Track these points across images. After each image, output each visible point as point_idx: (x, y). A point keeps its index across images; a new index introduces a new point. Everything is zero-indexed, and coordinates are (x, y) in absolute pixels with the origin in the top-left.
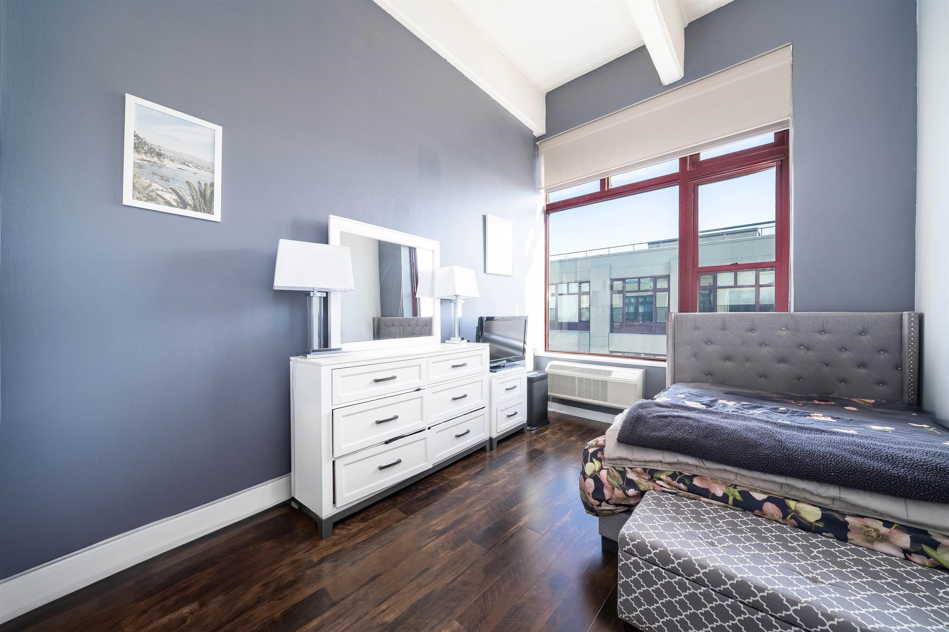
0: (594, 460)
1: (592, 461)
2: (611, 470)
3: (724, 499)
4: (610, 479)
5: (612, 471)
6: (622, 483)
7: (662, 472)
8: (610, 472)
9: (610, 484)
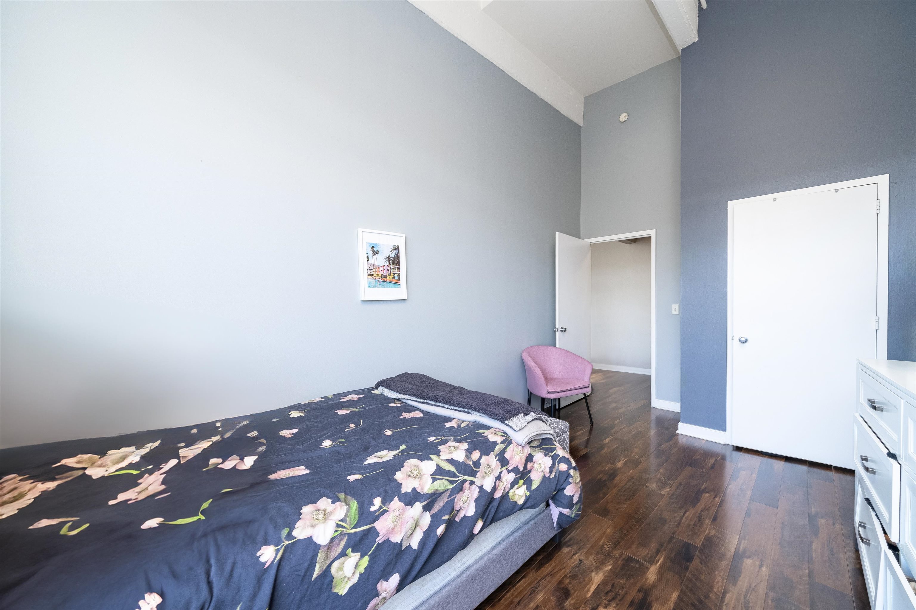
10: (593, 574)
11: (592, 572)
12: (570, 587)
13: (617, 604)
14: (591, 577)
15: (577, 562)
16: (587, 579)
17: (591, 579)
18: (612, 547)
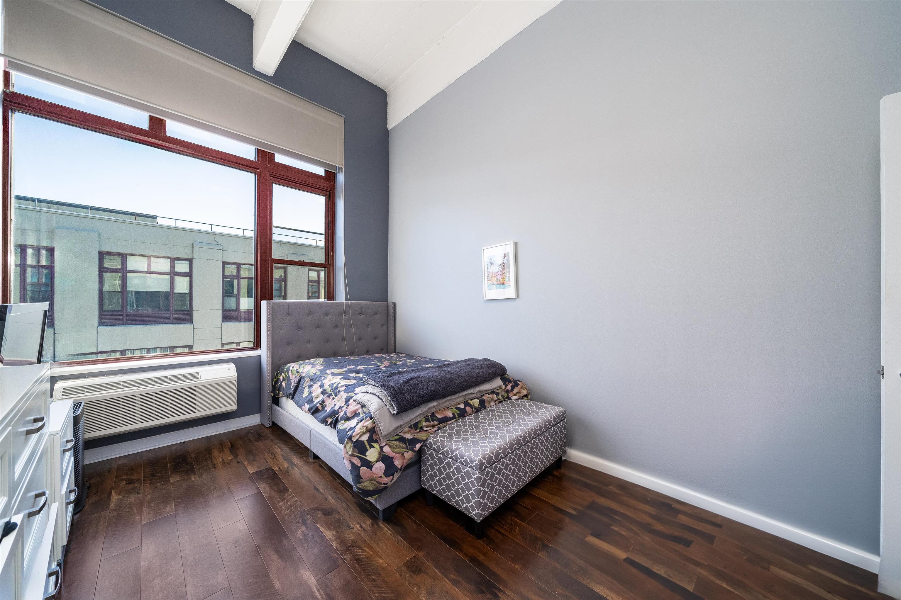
0: (373, 444)
1: (371, 447)
2: (390, 443)
3: (454, 417)
4: (395, 450)
5: (392, 443)
6: (405, 446)
7: (420, 421)
8: (391, 445)
9: (398, 453)
10: (334, 533)
11: (337, 532)
12: (332, 517)
13: (300, 539)
14: (333, 531)
15: (352, 526)
16: (332, 528)
17: (330, 530)
18: (356, 555)
